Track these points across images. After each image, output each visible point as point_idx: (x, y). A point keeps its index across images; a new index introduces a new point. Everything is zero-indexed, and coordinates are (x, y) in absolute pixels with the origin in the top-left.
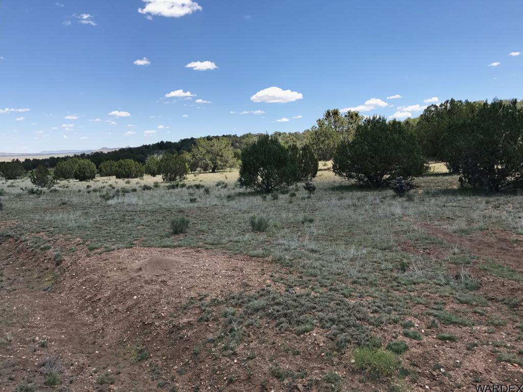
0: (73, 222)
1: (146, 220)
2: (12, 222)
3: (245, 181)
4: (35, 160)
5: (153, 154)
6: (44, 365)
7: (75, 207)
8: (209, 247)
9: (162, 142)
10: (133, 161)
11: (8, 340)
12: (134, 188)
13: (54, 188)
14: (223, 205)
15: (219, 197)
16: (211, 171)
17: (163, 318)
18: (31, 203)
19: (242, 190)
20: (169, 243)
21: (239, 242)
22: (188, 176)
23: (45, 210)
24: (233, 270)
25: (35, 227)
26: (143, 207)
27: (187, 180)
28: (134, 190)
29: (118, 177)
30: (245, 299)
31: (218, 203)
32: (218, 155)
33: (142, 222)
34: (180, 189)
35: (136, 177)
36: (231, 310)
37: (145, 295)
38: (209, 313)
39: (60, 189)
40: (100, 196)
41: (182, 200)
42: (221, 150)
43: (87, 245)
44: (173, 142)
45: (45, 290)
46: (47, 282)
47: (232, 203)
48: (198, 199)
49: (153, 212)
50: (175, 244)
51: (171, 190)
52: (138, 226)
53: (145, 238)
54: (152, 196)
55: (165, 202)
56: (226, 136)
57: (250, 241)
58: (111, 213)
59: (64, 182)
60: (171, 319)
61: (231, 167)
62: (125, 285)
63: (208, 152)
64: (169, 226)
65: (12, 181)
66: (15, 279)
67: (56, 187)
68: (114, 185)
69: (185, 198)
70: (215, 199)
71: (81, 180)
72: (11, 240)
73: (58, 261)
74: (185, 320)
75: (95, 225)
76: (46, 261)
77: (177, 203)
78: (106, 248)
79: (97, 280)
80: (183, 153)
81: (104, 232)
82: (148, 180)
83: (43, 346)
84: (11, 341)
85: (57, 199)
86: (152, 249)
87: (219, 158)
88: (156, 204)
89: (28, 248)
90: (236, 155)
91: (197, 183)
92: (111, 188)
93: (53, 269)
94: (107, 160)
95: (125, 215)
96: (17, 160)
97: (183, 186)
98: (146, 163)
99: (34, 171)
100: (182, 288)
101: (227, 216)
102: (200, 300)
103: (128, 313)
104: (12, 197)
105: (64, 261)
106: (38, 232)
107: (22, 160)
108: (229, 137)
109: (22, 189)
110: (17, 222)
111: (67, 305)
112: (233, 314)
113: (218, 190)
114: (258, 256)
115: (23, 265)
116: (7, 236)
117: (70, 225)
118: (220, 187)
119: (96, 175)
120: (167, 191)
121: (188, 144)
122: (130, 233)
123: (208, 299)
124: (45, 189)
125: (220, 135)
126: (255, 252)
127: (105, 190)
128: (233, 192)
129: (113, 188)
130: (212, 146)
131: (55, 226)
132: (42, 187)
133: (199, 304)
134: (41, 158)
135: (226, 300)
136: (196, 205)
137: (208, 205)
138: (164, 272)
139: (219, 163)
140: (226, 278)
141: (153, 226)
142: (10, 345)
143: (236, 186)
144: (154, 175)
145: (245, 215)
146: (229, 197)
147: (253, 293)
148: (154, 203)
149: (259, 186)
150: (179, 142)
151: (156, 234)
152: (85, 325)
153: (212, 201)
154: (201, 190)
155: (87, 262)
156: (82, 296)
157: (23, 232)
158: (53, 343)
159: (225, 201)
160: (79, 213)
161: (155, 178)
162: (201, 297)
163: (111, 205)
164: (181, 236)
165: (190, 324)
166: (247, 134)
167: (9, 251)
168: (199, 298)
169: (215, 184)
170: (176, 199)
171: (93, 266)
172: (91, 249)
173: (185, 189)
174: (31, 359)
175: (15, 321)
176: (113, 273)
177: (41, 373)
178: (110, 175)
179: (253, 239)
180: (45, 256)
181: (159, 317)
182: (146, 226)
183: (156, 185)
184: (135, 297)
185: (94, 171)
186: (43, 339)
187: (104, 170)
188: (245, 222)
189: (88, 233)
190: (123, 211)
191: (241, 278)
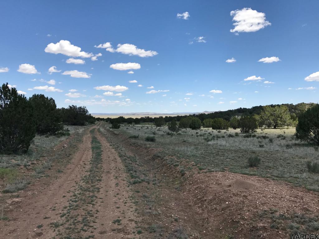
0: (190, 152)
1: (232, 155)
2: (160, 149)
3: (300, 136)
4: (170, 117)
5: (235, 115)
6: (176, 232)
7: (190, 144)
8: (275, 178)
9: (241, 108)
10: (222, 119)
11: (159, 213)
12: (223, 135)
13: (179, 133)
14: (283, 151)
15: (280, 146)
16: (273, 127)
17: (246, 220)
18: (168, 140)
19: (297, 142)
20: (247, 172)
21: (298, 178)
22: (257, 130)
23: (175, 144)
24: (295, 197)
25: (170, 153)
26: (229, 147)
27: (257, 133)
28: (223, 137)
29: (213, 128)
30: (307, 220)
31: (280, 149)
32: (279, 117)
33: (229, 156)
34: (252, 138)
35: (224, 129)
36: (295, 225)
37: (233, 203)
38: (279, 223)
39: (182, 133)
40: (204, 139)
41: (254, 145)
42: (281, 114)
43: (198, 167)
44: (247, 108)
45: (176, 189)
46: (177, 184)
47: (290, 150)
48: (265, 146)
49: (236, 151)
50: (252, 173)
51: (246, 139)
52: (227, 159)
53: (232, 167)
54: (234, 141)
55: (243, 146)
56: (285, 105)
57: (307, 179)
58: (210, 149)
59: (184, 130)
60: (251, 221)
61: (288, 125)
62: (221, 194)
63: (272, 115)
64: (246, 161)
65: (159, 127)
66: (161, 180)
67: (180, 132)
68: (211, 133)
69: (256, 144)
70: (277, 146)
71: (193, 129)
72: (159, 158)
73: (182, 174)
74: (261, 225)
75: (202, 156)
76: (176, 173)
77: (251, 147)
78: (209, 169)
79: (204, 188)
80: (254, 115)
81: (207, 160)
82: (231, 131)
83: (176, 220)
84: (160, 214)
85: (181, 139)
86: (236, 174)
87: (279, 119)
88: (237, 146)
89: (167, 164)
90: (293, 118)
91: (264, 135)
92: (209, 135)
93: (180, 178)
94: (207, 118)
95: (219, 151)
96: (162, 116)
97: (254, 136)
98: (230, 121)
99: (170, 123)
100: (258, 202)
101: (287, 159)
102: (272, 213)
103: (223, 212)
104: (159, 136)
105: (186, 174)
106: (172, 156)
107: (164, 117)
108: (287, 105)
109: (164, 132)
110: (162, 149)
111: (187, 200)
112: (298, 228)
113: (279, 141)
114: (314, 190)
115: (165, 173)
116: (158, 156)
117: (188, 154)
118: (280, 138)
119: (201, 127)
120: (244, 139)
121: (258, 110)
122: (222, 162)
123: (278, 214)
124: (175, 133)
125: (280, 104)
126: (312, 187)
127: (206, 135)
128: (290, 143)
129: (211, 135)
130: (275, 111)
131: (180, 153)
132: (173, 131)
133: (271, 216)
134: (173, 116)
135: (292, 217)
136: (264, 149)
137: (272, 150)
138: (245, 190)
139: (280, 122)
140: (290, 202)
141: (236, 160)
142: (160, 216)
143: (292, 139)
144: (235, 128)
145: (302, 160)
146: (288, 146)
147: (312, 216)
148: (236, 146)
149: (312, 140)
150: (252, 109)
151: (238, 165)
152: (197, 213)
153: (274, 147)
154: (266, 139)
155: (198, 177)
156: (195, 196)
157: (165, 155)
158: (181, 220)
159: (285, 148)
160: (193, 147)
161: (236, 130)
162: (272, 211)
163: (210, 145)
164: (255, 169)
165: (264, 228)
166: (301, 104)
167: (158, 165)
168: (270, 212)
169: (276, 136)
170: (250, 144)
171: (202, 179)
172: (201, 169)
173: (255, 138)
174: (170, 227)
175: (162, 203)
176: (213, 186)
177: (175, 236)
178: (209, 127)
179: (310, 178)
180: (176, 170)
181: (243, 219)
182: (232, 159)
183: (237, 134)
184: (227, 203)
185: (200, 124)
186: (176, 217)
187: (206, 124)
188: (302, 165)
189: (198, 159)
190: (217, 149)
191: (302, 204)
